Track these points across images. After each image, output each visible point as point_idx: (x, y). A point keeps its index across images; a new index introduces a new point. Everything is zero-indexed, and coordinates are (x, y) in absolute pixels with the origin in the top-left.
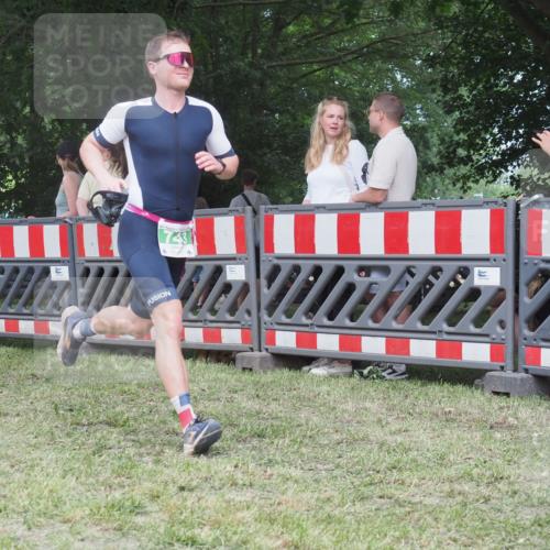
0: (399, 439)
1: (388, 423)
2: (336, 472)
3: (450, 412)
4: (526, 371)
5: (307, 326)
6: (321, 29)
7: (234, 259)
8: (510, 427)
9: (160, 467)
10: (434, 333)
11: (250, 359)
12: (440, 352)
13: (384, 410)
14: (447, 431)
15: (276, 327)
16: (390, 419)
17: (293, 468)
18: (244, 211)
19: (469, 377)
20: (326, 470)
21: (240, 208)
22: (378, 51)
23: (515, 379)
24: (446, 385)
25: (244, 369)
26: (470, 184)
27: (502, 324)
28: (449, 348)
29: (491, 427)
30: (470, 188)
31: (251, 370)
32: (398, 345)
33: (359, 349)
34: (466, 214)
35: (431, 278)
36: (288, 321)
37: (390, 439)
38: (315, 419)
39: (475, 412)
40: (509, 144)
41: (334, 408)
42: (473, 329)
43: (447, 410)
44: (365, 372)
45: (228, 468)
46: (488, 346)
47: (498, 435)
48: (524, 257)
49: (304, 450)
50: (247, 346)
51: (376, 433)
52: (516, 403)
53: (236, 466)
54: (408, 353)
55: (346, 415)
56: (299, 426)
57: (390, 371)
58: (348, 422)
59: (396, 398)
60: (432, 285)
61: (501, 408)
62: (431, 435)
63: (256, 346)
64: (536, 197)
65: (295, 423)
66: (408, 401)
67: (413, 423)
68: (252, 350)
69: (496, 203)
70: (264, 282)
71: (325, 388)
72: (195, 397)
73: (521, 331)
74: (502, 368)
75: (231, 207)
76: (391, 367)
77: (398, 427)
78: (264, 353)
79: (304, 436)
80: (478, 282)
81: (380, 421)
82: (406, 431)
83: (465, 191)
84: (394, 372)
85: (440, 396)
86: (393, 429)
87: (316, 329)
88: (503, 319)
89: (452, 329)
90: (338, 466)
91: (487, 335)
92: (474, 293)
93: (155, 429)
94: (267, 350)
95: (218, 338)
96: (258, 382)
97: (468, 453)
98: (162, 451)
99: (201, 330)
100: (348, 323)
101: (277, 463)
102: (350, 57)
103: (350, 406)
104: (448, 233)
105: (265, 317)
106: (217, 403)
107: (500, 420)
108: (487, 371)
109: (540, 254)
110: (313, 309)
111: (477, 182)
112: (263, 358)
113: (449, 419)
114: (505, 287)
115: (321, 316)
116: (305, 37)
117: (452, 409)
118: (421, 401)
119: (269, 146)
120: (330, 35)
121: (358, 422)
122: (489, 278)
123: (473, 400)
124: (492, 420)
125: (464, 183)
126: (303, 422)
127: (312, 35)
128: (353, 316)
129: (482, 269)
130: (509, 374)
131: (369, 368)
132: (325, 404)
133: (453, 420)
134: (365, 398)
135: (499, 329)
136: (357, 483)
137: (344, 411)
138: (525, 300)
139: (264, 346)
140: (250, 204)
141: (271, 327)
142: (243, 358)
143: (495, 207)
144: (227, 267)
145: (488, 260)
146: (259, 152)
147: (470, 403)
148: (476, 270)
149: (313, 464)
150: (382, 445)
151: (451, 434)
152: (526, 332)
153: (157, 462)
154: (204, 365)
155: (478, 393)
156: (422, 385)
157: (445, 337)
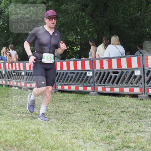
7: (137, 69)
9: (119, 127)
11: (142, 97)
15: (149, 87)
18: (140, 56)
21: (139, 55)
25: (140, 99)
31: (142, 99)
45: (138, 127)
50: (141, 93)
53: (140, 126)
63: (144, 93)
70: (146, 75)
72: (127, 107)
75: (136, 54)
93: (117, 116)
94: (147, 94)
95: (133, 91)
96: (145, 103)
98: (119, 122)
99: (128, 89)
105: (146, 85)
106: (133, 109)
112: (146, 96)
119: (146, 37)
139: (146, 93)
140: (141, 54)
141: (148, 87)
142: (140, 96)
144: (135, 71)
146: (143, 39)
153: (118, 125)
154: (129, 98)
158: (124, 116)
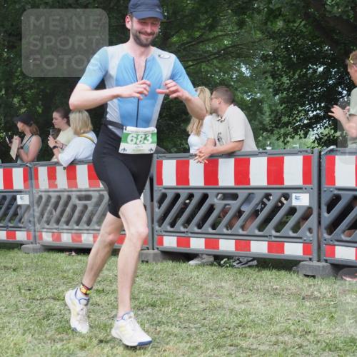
0: (243, 307)
1: (236, 296)
2: (202, 329)
3: (276, 289)
4: (326, 261)
5: (184, 232)
6: (194, 39)
8: (316, 298)
10: (267, 236)
11: (147, 255)
12: (270, 249)
13: (234, 288)
14: (275, 301)
16: (238, 294)
17: (174, 327)
19: (289, 265)
20: (195, 328)
22: (230, 53)
23: (319, 266)
24: (274, 271)
25: (143, 261)
26: (289, 139)
27: (310, 230)
28: (276, 246)
29: (303, 298)
30: (288, 142)
31: (147, 262)
32: (243, 245)
33: (218, 248)
34: (287, 159)
35: (265, 200)
36: (172, 229)
37: (237, 307)
38: (188, 294)
39: (293, 289)
40: (315, 113)
41: (201, 287)
42: (291, 234)
43: (274, 287)
44: (222, 262)
46: (301, 245)
47: (308, 304)
48: (325, 187)
49: (181, 315)
51: (228, 303)
52: (319, 282)
54: (250, 250)
55: (209, 291)
56: (178, 299)
57: (238, 262)
58: (211, 296)
59: (242, 279)
60: (265, 205)
61: (310, 286)
62: (264, 304)
63: (150, 247)
64: (332, 147)
65: (176, 297)
66: (250, 281)
67: (252, 296)
68: (148, 249)
69: (306, 151)
71: (195, 273)
72: (111, 281)
73: (322, 235)
74: (311, 259)
76: (238, 259)
77: (242, 299)
78: (156, 251)
79: (182, 306)
80: (295, 203)
81: (231, 295)
82: (248, 301)
83: (285, 144)
84: (241, 262)
85: (270, 278)
86: (240, 300)
87: (190, 235)
88: (311, 227)
89: (278, 234)
90: (203, 325)
91: (301, 238)
92: (293, 210)
94: (158, 249)
96: (152, 270)
97: (288, 315)
100: (210, 230)
101: (164, 324)
102: (212, 57)
103: (211, 285)
104: (276, 172)
105: (157, 227)
107: (309, 294)
108: (300, 261)
109: (334, 184)
110: (188, 222)
111: (293, 138)
112: (155, 255)
113: (276, 294)
114: (312, 206)
115: (193, 227)
116: (183, 44)
117: (278, 287)
118: (258, 282)
120: (198, 43)
121: (217, 296)
122: (302, 200)
123: (292, 281)
124: (304, 294)
125: (284, 139)
126: (181, 296)
127: (187, 43)
128: (214, 227)
129: (298, 195)
130: (315, 263)
131: (224, 260)
132: (195, 284)
133: (279, 294)
134: (221, 280)
135: (308, 234)
136: (215, 336)
137: (208, 289)
138: (325, 214)
139: (156, 246)
141: (160, 233)
143: (306, 154)
145: (301, 188)
147: (290, 282)
148: (294, 195)
149: (187, 324)
150: (232, 311)
151: (277, 303)
152: (326, 236)
155: (294, 276)
156: (259, 271)
157: (274, 239)
158: (102, 302)
